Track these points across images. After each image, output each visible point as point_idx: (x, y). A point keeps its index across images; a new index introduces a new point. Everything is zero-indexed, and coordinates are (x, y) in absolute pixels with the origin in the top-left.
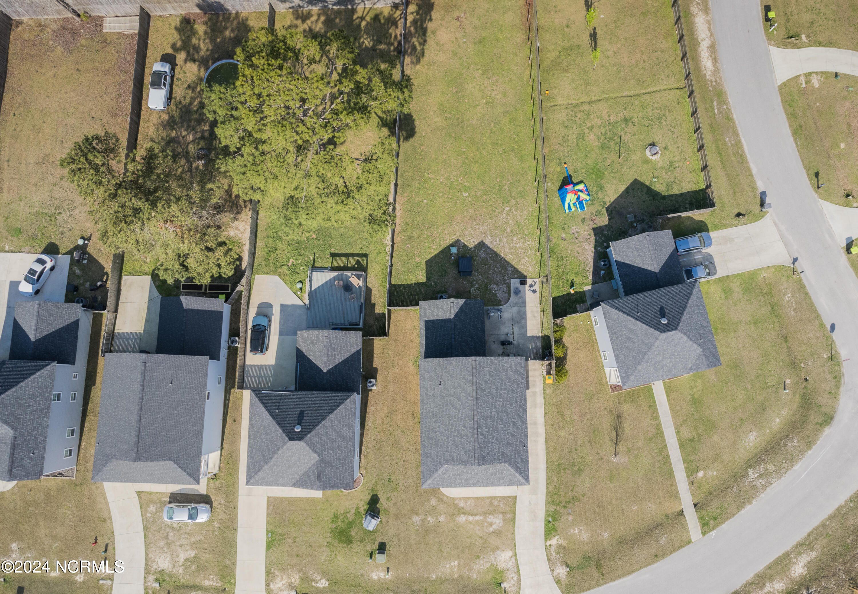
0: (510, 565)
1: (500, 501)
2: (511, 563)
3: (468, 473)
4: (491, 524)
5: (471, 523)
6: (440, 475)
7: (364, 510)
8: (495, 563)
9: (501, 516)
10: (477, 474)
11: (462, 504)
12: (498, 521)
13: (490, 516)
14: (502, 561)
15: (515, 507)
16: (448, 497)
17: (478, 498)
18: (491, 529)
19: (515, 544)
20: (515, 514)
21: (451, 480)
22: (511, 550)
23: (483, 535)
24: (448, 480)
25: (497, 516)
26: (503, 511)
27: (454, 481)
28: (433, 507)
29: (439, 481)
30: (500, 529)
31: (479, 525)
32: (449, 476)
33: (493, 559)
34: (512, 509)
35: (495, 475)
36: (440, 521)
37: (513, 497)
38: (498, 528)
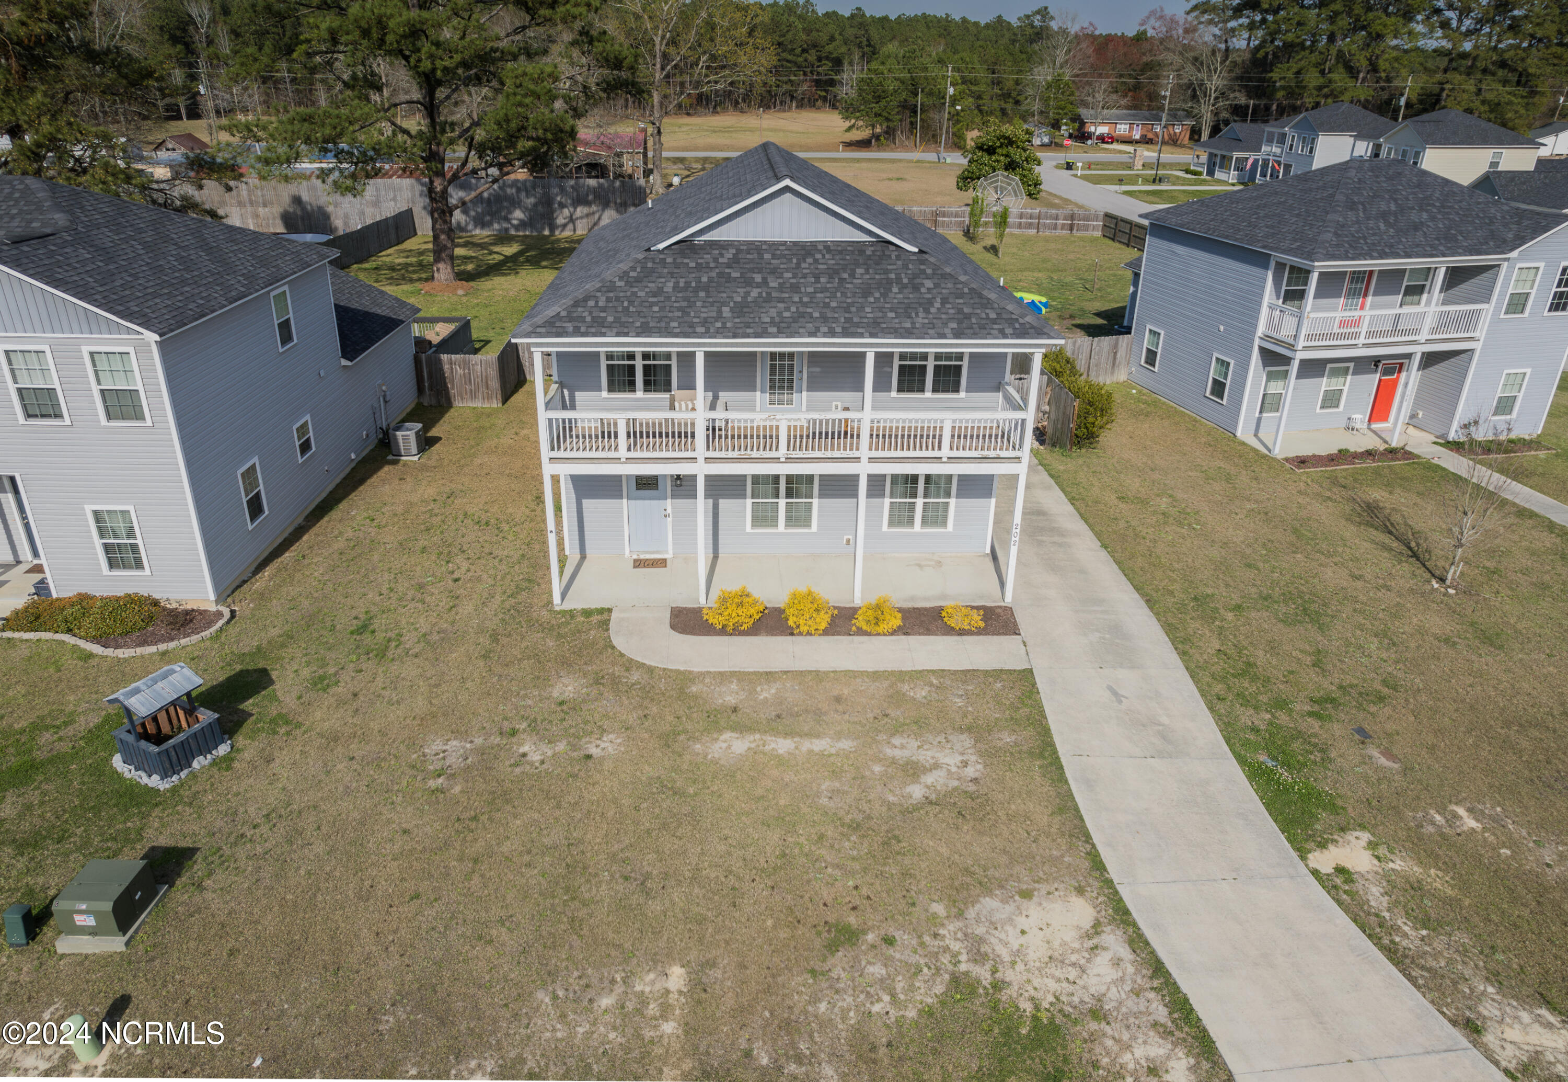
0: (1105, 977)
1: (940, 688)
2: (1101, 966)
4: (912, 770)
5: (781, 761)
6: (611, 288)
8: (983, 973)
9: (966, 740)
10: (794, 288)
11: (730, 696)
12: (951, 760)
13: (897, 741)
14: (1035, 955)
15: (1039, 708)
16: (650, 670)
17: (817, 677)
18: (917, 792)
20: (1045, 732)
21: (662, 309)
22: (1080, 891)
23: (869, 818)
24: (652, 305)
25: (941, 738)
26: (969, 720)
27: (680, 309)
28: (561, 703)
29: (603, 309)
30: (972, 788)
31: (835, 774)
32: (659, 292)
33: (956, 946)
34: (1025, 711)
35: (884, 295)
36: (589, 757)
37: (1010, 672)
38: (956, 783)
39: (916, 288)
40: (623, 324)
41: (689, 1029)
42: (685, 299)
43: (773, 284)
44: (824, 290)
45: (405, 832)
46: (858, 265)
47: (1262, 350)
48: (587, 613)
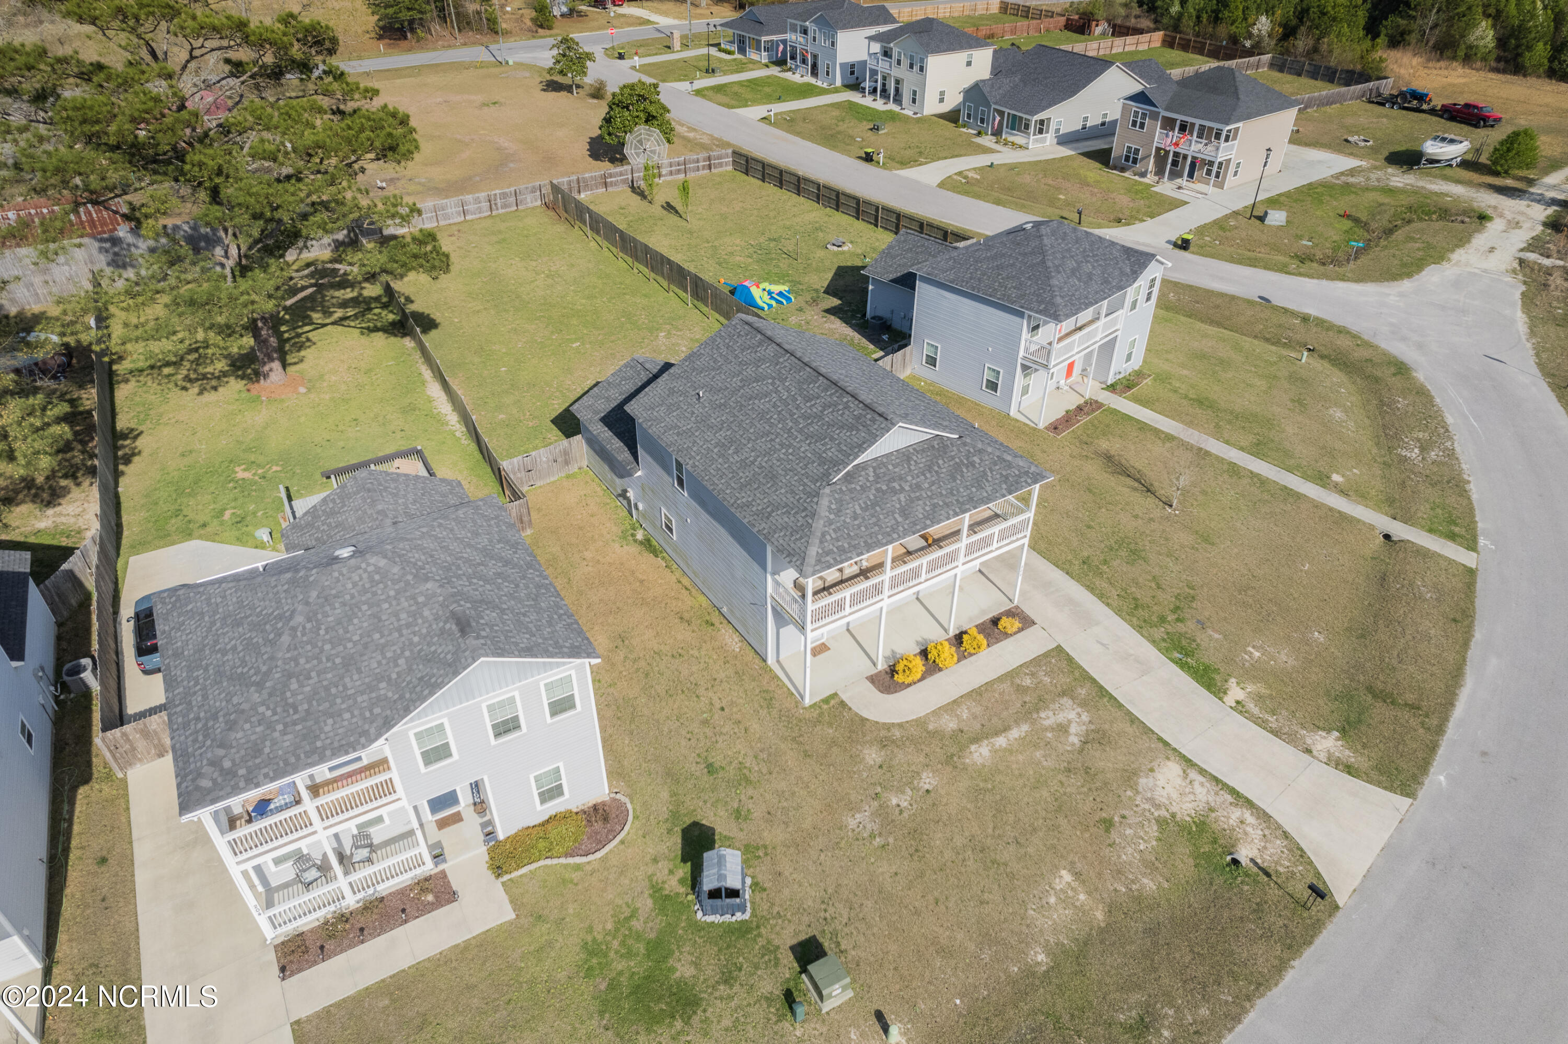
0: (1203, 793)
1: (1033, 675)
2: (1198, 789)
3: (894, 492)
4: (1062, 729)
5: (1009, 751)
6: (830, 522)
7: (682, 881)
8: (1164, 813)
9: (1066, 701)
10: (918, 487)
11: (949, 724)
12: (1072, 715)
13: (1043, 715)
14: (1175, 795)
15: (1080, 667)
16: (900, 725)
17: (977, 694)
18: (1074, 739)
19: (1160, 739)
20: (1094, 681)
21: (866, 527)
22: (1168, 759)
23: (1069, 763)
24: (859, 527)
25: (1057, 705)
26: (1059, 689)
27: (875, 524)
28: (881, 767)
29: (838, 540)
30: (1093, 727)
31: (1036, 746)
32: (855, 517)
33: (1147, 806)
34: (1077, 674)
35: (962, 476)
36: (928, 791)
37: (1052, 650)
38: (1084, 728)
39: (972, 464)
40: (855, 547)
41: (1089, 893)
42: (873, 516)
43: (907, 488)
44: (933, 483)
45: (896, 874)
46: (936, 458)
47: (1022, 365)
48: (826, 701)
